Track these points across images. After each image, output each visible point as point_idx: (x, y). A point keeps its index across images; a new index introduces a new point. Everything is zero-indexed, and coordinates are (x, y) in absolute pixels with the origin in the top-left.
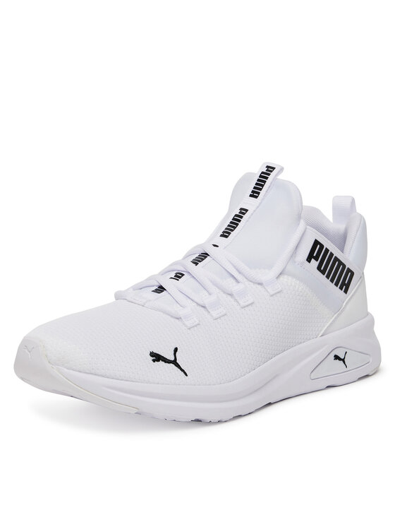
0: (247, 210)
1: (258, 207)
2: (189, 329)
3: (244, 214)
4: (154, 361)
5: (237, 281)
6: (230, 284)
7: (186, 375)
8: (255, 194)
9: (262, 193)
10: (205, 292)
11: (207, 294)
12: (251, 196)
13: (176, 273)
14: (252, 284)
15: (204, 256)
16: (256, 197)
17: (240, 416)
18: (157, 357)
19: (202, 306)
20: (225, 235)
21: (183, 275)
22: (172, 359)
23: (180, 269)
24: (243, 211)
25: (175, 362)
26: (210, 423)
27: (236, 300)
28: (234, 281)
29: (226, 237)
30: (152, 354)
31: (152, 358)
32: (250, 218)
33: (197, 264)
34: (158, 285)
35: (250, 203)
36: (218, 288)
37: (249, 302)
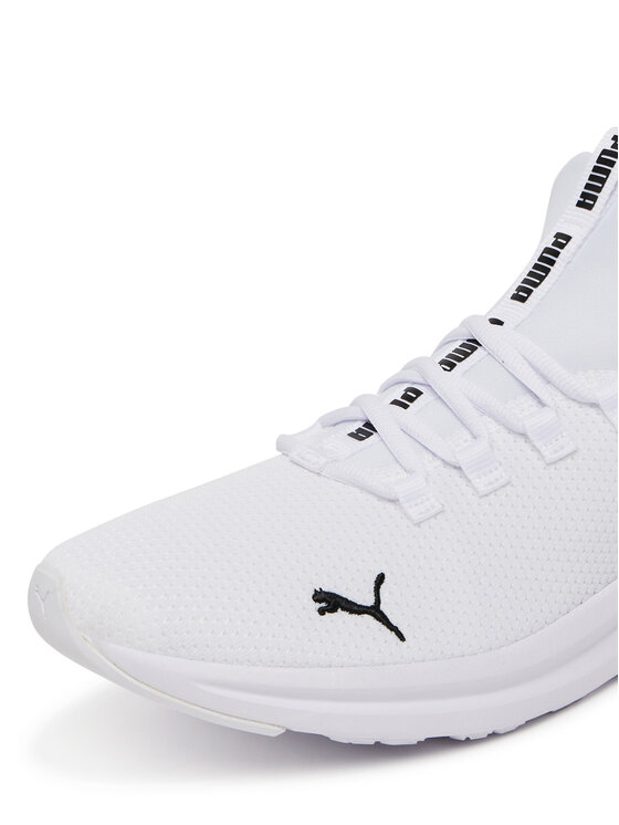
0: (568, 238)
1: (592, 230)
2: (418, 524)
3: (562, 246)
4: (322, 612)
5: (541, 403)
6: (523, 412)
7: (402, 638)
8: (587, 201)
9: (602, 197)
10: (465, 432)
11: (469, 437)
12: (580, 204)
13: (407, 390)
14: (575, 406)
15: (471, 346)
16: (590, 207)
17: (551, 714)
18: (330, 602)
19: (455, 468)
20: (521, 295)
21: (419, 393)
22: (369, 601)
23: (415, 379)
24: (562, 240)
25: (376, 611)
26: (468, 742)
27: (534, 448)
28: (534, 403)
29: (523, 300)
30: (319, 596)
31: (318, 605)
32: (574, 255)
33: (452, 366)
34: (364, 418)
35: (577, 223)
36: (496, 421)
37: (567, 450)
